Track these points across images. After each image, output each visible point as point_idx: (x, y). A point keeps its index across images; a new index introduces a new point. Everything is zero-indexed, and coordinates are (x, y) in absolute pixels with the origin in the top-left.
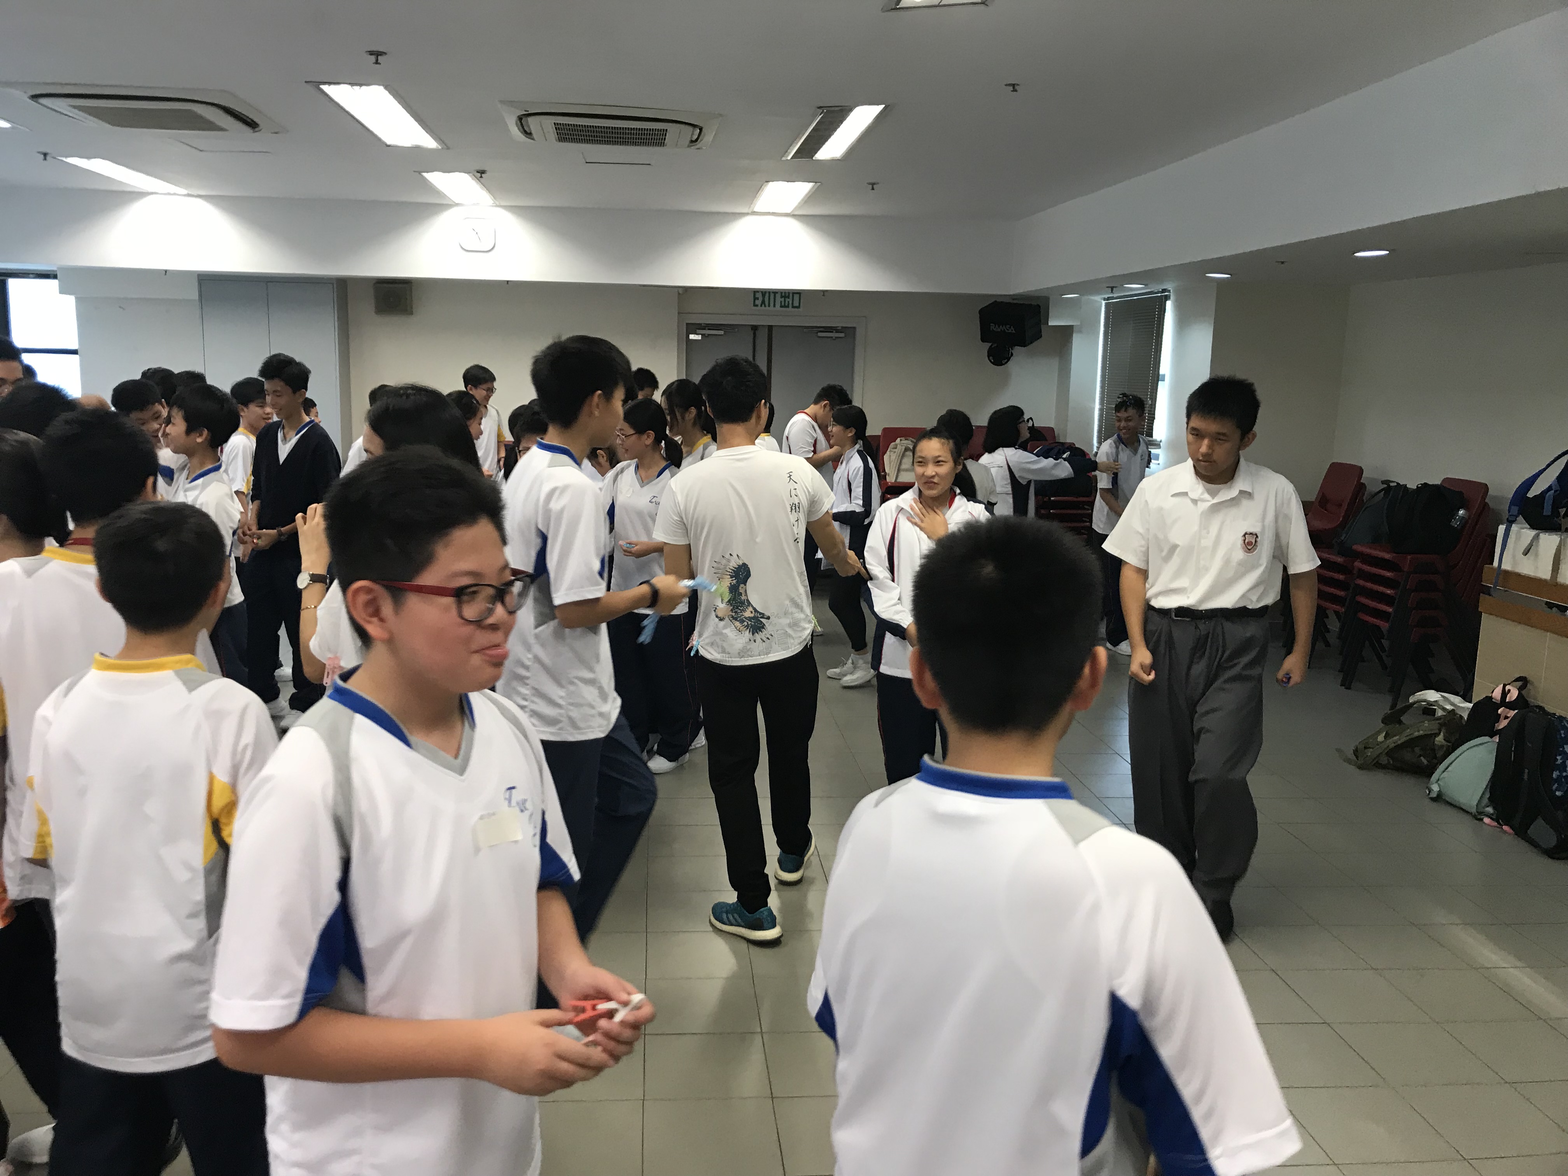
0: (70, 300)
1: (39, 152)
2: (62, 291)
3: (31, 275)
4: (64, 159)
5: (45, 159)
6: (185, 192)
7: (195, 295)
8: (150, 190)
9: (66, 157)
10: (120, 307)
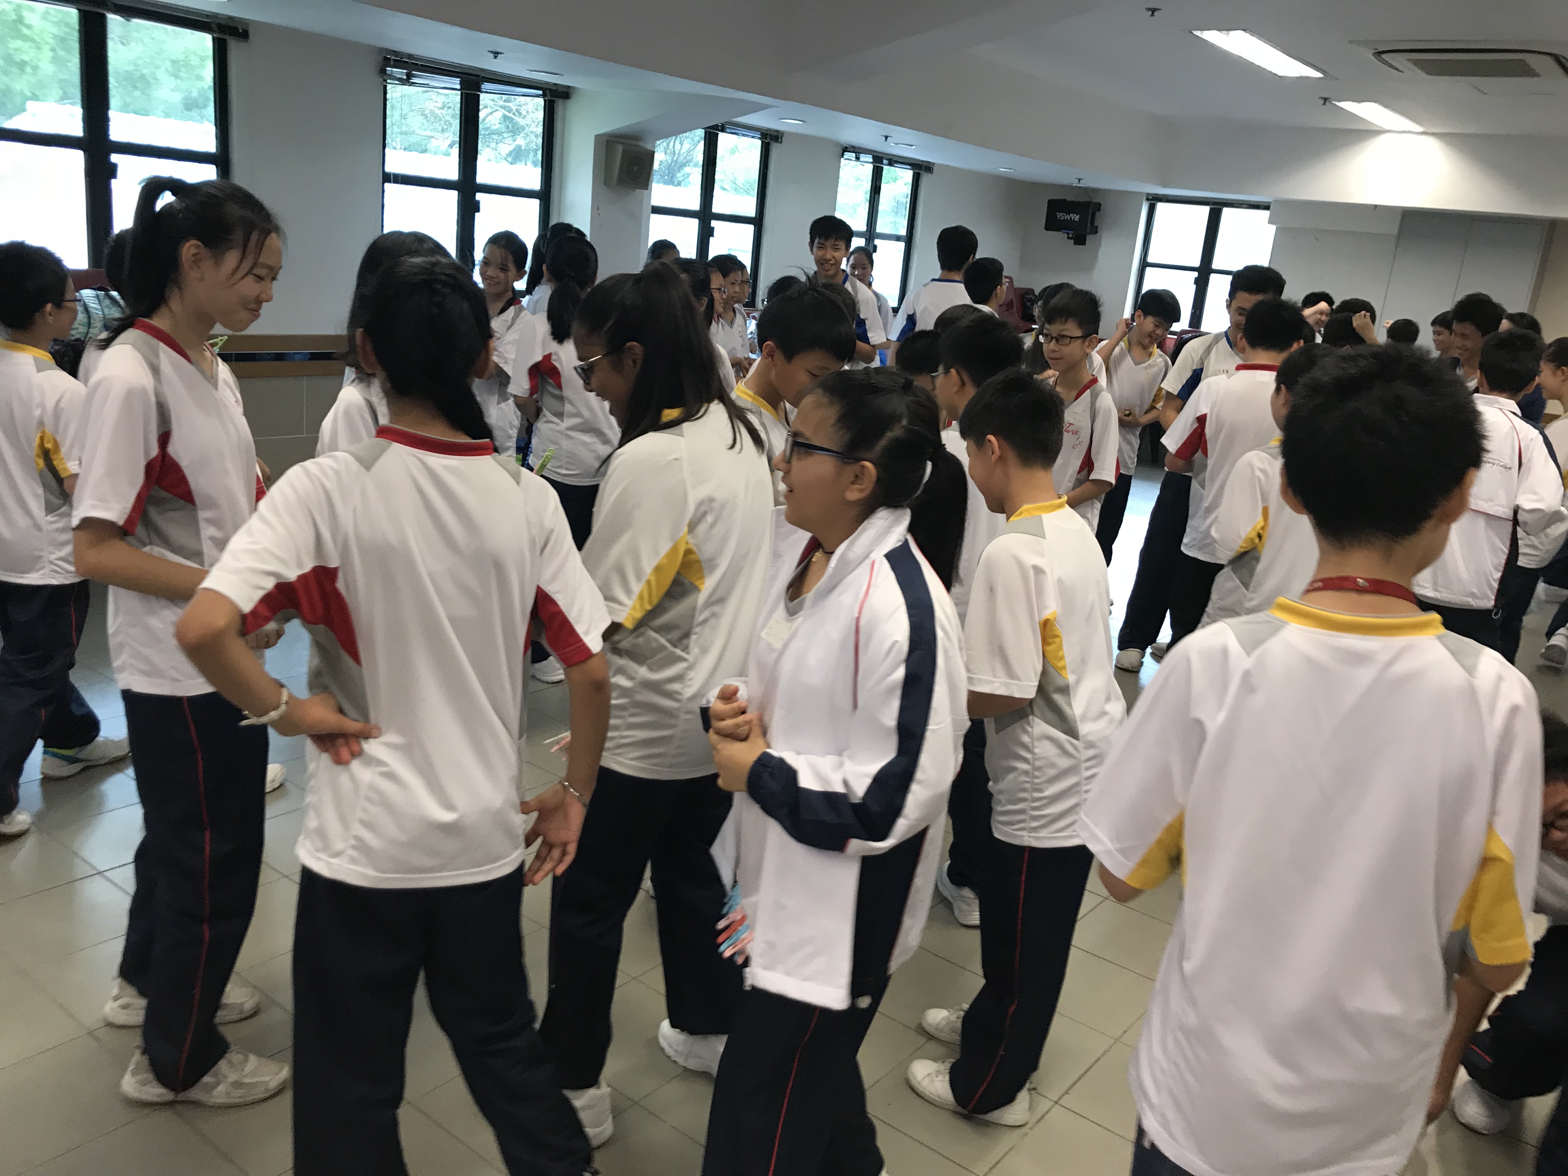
0: (1273, 228)
1: (1320, 98)
2: (1271, 222)
3: (1245, 206)
4: (1337, 103)
5: (1324, 104)
6: (1421, 129)
7: (1395, 231)
8: (1388, 128)
9: (1339, 101)
10: (1316, 238)
